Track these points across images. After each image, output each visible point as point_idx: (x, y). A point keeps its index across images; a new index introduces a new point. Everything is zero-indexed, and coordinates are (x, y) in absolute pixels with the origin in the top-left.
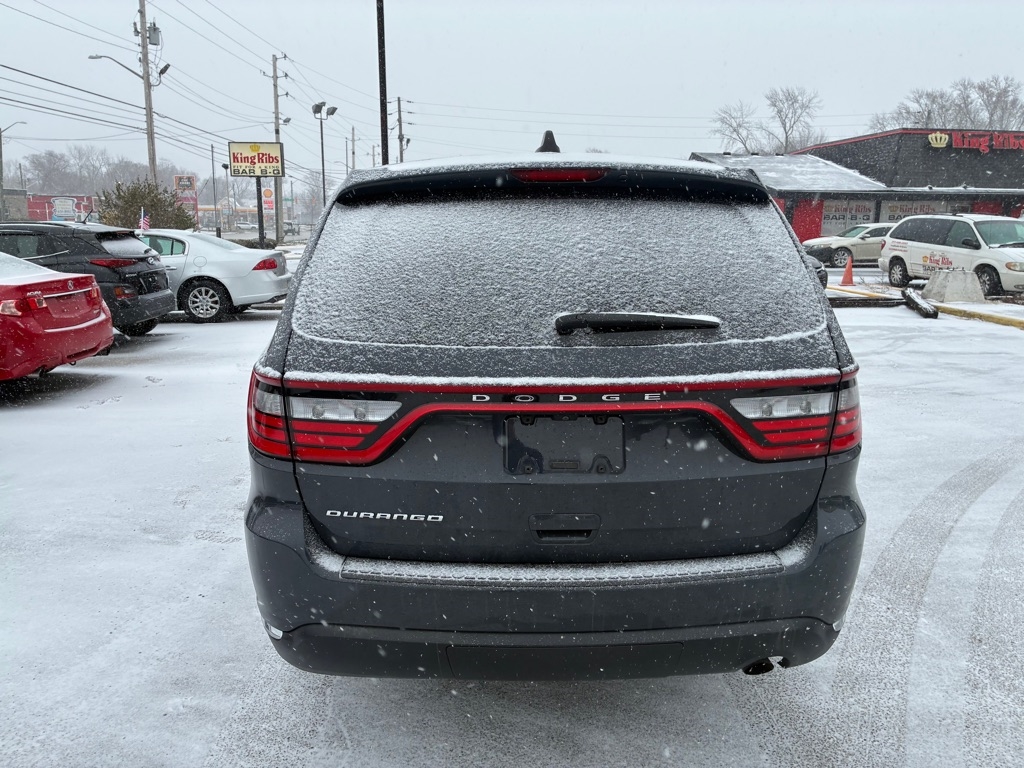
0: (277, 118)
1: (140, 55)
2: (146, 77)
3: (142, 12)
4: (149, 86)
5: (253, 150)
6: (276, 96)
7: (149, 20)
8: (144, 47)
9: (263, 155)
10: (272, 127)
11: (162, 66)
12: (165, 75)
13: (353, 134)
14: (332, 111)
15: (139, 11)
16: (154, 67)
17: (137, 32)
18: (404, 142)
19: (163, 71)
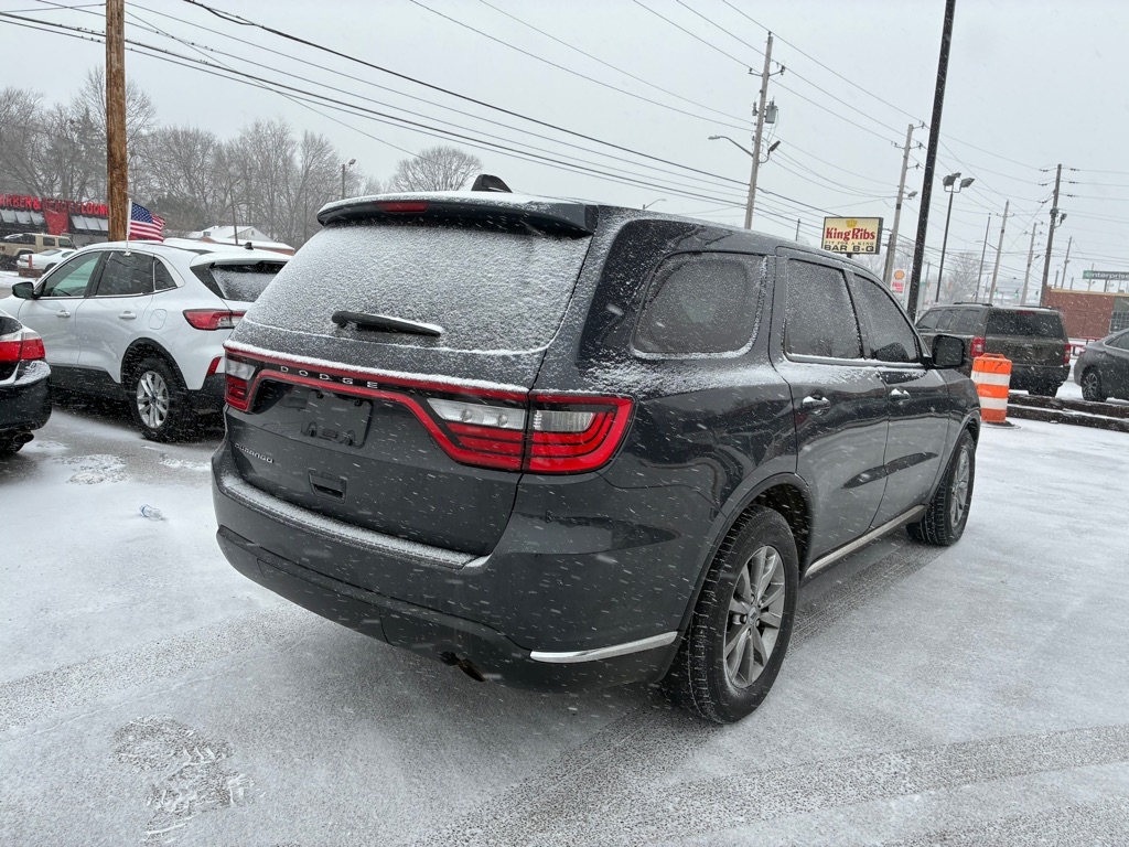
0: (901, 192)
1: (754, 134)
2: (756, 155)
3: (763, 92)
4: (757, 163)
5: (849, 226)
6: (905, 168)
7: (769, 99)
8: (759, 125)
9: (859, 230)
10: (895, 201)
11: (773, 143)
12: (776, 151)
13: (1006, 210)
14: (967, 183)
15: (761, 91)
16: (765, 145)
17: (755, 112)
18: (1058, 219)
19: (772, 149)
